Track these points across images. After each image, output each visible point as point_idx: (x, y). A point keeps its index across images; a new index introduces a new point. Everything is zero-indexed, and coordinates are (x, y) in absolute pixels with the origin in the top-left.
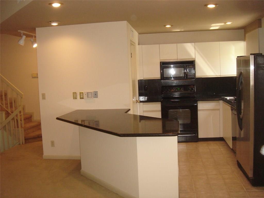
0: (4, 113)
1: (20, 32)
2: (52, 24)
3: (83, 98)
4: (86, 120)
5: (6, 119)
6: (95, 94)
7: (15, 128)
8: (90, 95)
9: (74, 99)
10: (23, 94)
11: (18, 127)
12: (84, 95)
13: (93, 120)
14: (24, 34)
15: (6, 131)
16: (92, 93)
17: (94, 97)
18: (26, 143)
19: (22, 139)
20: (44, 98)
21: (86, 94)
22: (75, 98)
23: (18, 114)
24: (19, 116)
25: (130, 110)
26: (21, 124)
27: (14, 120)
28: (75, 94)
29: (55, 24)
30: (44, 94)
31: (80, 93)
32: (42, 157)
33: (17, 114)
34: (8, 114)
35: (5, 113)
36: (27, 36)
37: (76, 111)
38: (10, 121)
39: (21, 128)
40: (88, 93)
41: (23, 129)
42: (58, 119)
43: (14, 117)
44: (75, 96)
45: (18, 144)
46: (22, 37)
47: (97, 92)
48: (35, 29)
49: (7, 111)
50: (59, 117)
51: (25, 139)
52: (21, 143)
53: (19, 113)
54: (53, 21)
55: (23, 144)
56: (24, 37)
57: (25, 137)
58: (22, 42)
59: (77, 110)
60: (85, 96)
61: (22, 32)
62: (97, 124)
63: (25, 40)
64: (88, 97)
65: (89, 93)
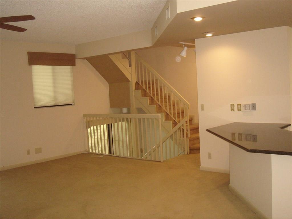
0: (171, 123)
1: (182, 44)
2: (206, 35)
3: (240, 110)
4: (244, 134)
5: (173, 128)
6: (253, 107)
7: (181, 137)
8: (248, 108)
9: (238, 111)
10: (189, 104)
11: (183, 137)
12: (242, 107)
13: (250, 134)
14: (186, 46)
15: (173, 140)
16: (249, 105)
17: (252, 110)
18: (190, 153)
19: (187, 150)
20: (202, 109)
21: (244, 106)
22: (233, 110)
23: (184, 124)
24: (185, 126)
25: (290, 125)
26: (187, 134)
27: (180, 129)
28: (232, 105)
29: (209, 35)
30: (202, 105)
31: (238, 105)
32: (199, 168)
34: (175, 124)
35: (173, 122)
36: (189, 47)
37: (233, 123)
38: (176, 131)
40: (245, 105)
41: (188, 139)
42: (208, 130)
43: (180, 127)
44: (233, 108)
45: (183, 153)
46: (184, 48)
47: (255, 104)
48: (195, 40)
49: (174, 120)
50: (210, 129)
51: (190, 150)
52: (186, 153)
54: (207, 32)
55: (187, 154)
56: (186, 48)
57: (190, 148)
58: (184, 54)
59: (235, 123)
60: (243, 109)
61: (184, 43)
62: (254, 139)
63: (187, 51)
64: (245, 109)
65: (247, 106)
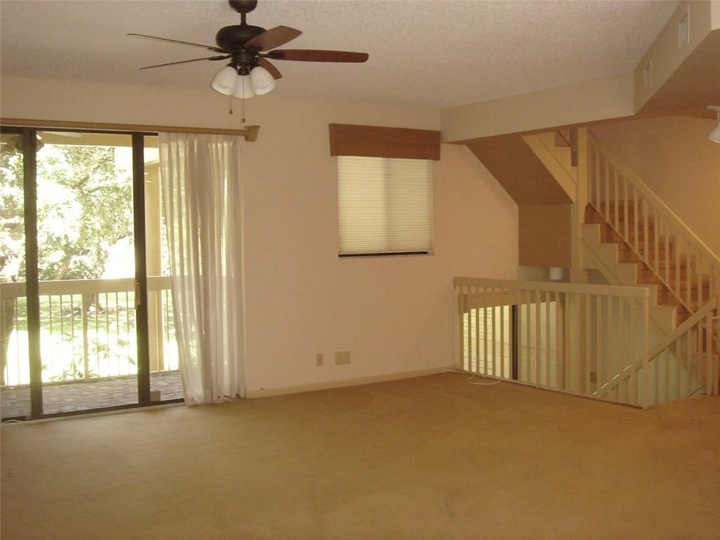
0: (674, 312)
1: (714, 110)
5: (678, 326)
7: (697, 351)
11: (705, 349)
15: (675, 355)
19: (712, 383)
23: (708, 317)
24: (711, 321)
26: (714, 344)
27: (697, 329)
33: (705, 317)
34: (684, 315)
35: (678, 311)
38: (686, 333)
39: (713, 353)
41: (717, 357)
43: (697, 324)
45: (701, 391)
49: (681, 305)
52: (709, 392)
53: (712, 313)
55: (712, 394)
58: (718, 135)
